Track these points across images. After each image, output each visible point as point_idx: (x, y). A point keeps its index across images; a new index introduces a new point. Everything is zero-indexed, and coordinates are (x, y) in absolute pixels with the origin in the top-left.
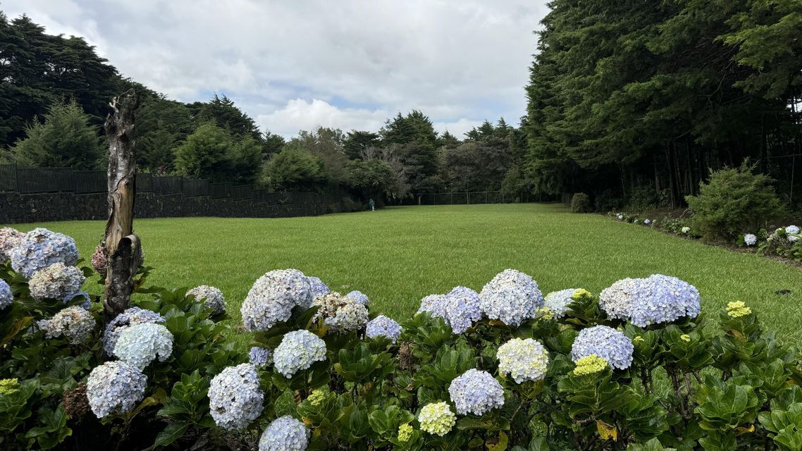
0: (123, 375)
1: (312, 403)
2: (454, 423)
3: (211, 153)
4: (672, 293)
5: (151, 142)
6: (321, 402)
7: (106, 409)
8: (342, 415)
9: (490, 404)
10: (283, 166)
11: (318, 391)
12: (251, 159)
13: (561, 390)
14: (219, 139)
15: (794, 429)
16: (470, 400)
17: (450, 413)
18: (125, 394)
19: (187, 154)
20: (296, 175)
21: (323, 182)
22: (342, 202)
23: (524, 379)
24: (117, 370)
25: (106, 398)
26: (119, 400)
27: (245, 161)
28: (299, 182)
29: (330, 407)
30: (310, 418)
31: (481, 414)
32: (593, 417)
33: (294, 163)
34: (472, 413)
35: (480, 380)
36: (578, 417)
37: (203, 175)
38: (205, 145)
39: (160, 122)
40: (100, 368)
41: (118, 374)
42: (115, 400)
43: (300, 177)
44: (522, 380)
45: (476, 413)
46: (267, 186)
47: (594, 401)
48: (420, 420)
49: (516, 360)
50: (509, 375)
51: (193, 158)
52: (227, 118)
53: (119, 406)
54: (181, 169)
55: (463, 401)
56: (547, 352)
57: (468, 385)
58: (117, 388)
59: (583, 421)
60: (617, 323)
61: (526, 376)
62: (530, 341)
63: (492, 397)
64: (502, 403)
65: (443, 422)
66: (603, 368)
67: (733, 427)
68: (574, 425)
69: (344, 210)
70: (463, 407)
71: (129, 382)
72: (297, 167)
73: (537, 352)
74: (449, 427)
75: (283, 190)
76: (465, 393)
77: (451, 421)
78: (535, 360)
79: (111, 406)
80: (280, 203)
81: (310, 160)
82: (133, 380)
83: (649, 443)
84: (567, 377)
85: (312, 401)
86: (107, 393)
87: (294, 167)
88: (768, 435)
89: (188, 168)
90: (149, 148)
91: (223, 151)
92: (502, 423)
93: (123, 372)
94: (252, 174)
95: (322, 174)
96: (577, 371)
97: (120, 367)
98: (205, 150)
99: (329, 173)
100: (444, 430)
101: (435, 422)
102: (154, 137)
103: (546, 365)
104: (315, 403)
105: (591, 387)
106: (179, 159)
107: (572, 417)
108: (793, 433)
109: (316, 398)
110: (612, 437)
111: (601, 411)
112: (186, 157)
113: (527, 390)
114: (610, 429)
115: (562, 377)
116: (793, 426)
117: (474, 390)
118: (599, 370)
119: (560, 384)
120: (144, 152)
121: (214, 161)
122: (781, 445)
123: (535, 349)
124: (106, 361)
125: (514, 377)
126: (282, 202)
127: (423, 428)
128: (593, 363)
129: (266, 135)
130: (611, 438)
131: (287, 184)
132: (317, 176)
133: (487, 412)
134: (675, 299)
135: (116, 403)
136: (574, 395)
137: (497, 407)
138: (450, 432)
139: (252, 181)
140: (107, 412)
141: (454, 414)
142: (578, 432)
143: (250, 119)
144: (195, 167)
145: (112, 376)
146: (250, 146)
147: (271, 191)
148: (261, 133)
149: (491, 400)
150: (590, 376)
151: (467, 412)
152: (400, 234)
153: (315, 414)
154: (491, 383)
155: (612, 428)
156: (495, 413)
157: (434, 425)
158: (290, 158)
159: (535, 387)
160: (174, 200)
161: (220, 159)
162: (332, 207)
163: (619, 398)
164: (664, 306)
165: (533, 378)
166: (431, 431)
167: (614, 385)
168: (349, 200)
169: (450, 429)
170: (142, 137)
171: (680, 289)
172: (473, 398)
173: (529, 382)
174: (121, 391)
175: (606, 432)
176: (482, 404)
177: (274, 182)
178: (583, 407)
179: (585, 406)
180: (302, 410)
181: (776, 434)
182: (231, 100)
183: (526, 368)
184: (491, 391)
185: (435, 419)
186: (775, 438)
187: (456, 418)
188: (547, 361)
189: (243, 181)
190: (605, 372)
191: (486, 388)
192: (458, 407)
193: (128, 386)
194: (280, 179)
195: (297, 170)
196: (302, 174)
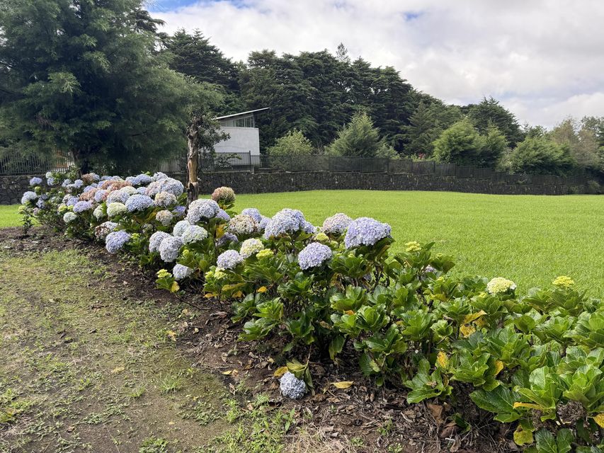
3: (460, 143)
10: (525, 152)
12: (494, 147)
14: (468, 132)
19: (442, 145)
20: (535, 160)
21: (567, 167)
27: (489, 149)
28: (540, 166)
33: (535, 149)
37: (452, 161)
38: (456, 138)
43: (540, 161)
46: (507, 169)
51: (446, 147)
52: (491, 115)
54: (437, 156)
72: (537, 153)
75: (522, 172)
80: (519, 184)
81: (555, 149)
87: (534, 153)
89: (442, 156)
91: (470, 142)
94: (495, 159)
95: (566, 159)
98: (456, 142)
99: (574, 158)
106: (437, 149)
112: (441, 147)
121: (462, 150)
126: (520, 182)
129: (524, 127)
131: (526, 167)
132: (560, 161)
139: (494, 165)
143: (511, 114)
144: (447, 155)
146: (494, 137)
147: (512, 173)
148: (519, 126)
158: (532, 145)
161: (467, 148)
162: (572, 188)
177: (515, 165)
182: (497, 100)
189: (485, 165)
194: (521, 163)
195: (538, 155)
196: (542, 159)
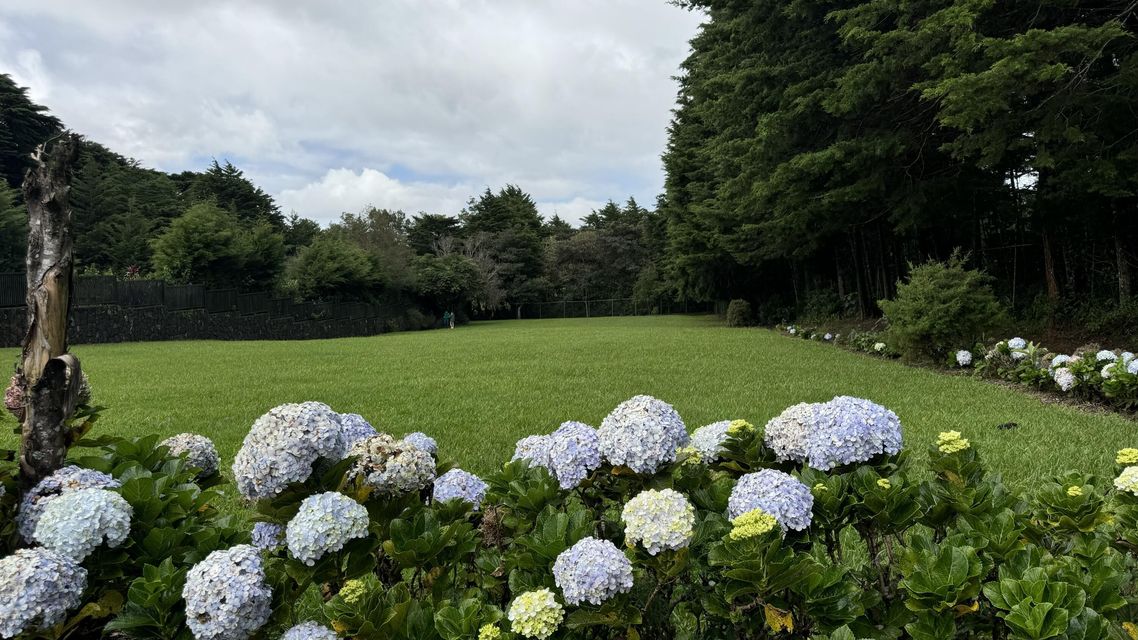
0: (46, 569)
1: (346, 600)
2: (562, 618)
3: (207, 246)
4: (864, 421)
5: (116, 230)
6: (360, 597)
7: (18, 623)
8: (393, 614)
9: (613, 588)
10: (317, 265)
11: (356, 581)
12: (268, 253)
13: (713, 563)
14: (220, 225)
15: (1032, 604)
16: (584, 583)
17: (555, 605)
18: (48, 599)
19: (171, 247)
20: (335, 277)
21: (378, 288)
22: (406, 316)
23: (661, 548)
24: (35, 561)
25: (17, 605)
26: (39, 609)
27: (258, 257)
28: (341, 287)
29: (374, 604)
30: (343, 621)
31: (599, 603)
32: (759, 600)
33: (333, 259)
34: (587, 602)
35: (599, 553)
36: (738, 601)
37: (194, 279)
38: (200, 233)
39: (132, 201)
40: (8, 559)
41: (37, 567)
42: (32, 609)
43: (342, 279)
44: (658, 550)
45: (592, 602)
46: (292, 293)
47: (759, 577)
48: (510, 618)
49: (649, 521)
50: (640, 543)
51: (181, 252)
52: (233, 195)
53: (39, 619)
54: (161, 269)
55: (573, 585)
56: (692, 508)
57: (581, 561)
58: (36, 590)
59: (745, 607)
60: (791, 466)
61: (663, 543)
62: (668, 492)
63: (616, 577)
64: (630, 585)
65: (545, 619)
66: (771, 528)
67: (951, 605)
68: (733, 614)
69: (409, 327)
70: (573, 593)
71: (55, 579)
72: (336, 265)
73: (678, 508)
74: (554, 625)
75: (316, 299)
76: (577, 572)
77: (557, 615)
78: (676, 519)
79: (25, 617)
80: (313, 319)
81: (357, 256)
82: (62, 575)
83: (837, 632)
84: (721, 543)
85: (346, 596)
86: (20, 598)
87: (331, 265)
88: (998, 614)
89: (173, 268)
90: (112, 239)
91: (227, 242)
92: (631, 614)
93: (45, 565)
94: (270, 276)
95: (376, 276)
96: (734, 533)
97: (42, 556)
98: (199, 242)
99: (386, 275)
100: (546, 630)
101: (534, 619)
102: (121, 223)
103: (691, 527)
104: (351, 599)
105: (754, 556)
106: (159, 255)
107: (729, 600)
108: (1030, 610)
109: (353, 591)
110: (786, 627)
111: (770, 591)
112: (169, 251)
113: (665, 563)
114: (783, 615)
115: (715, 544)
116: (1029, 599)
117: (589, 568)
118: (765, 531)
119: (712, 554)
120: (104, 246)
121: (212, 258)
122: (1015, 627)
123: (676, 504)
124: (18, 548)
125: (647, 546)
126: (316, 316)
127: (515, 629)
128: (756, 522)
129: (291, 219)
130: (784, 630)
131: (323, 290)
132: (368, 278)
133: (608, 599)
134: (868, 428)
135: (33, 614)
136: (731, 568)
137: (622, 592)
138: (555, 634)
139: (270, 287)
140: (20, 627)
141: (561, 606)
142: (739, 623)
143: (267, 196)
144: (184, 267)
145: (27, 572)
146: (265, 235)
147: (299, 300)
148: (283, 217)
149: (613, 581)
150: (752, 539)
151: (580, 601)
152: (490, 359)
153: (350, 615)
154: (614, 556)
155: (785, 615)
156: (620, 601)
157: (531, 623)
158: (326, 253)
159: (676, 559)
160: (150, 315)
161: (222, 255)
162: (391, 322)
163: (794, 571)
164: (853, 440)
165: (673, 545)
166: (527, 632)
167: (787, 552)
168: (416, 313)
169: (555, 629)
170: (101, 223)
171: (874, 416)
172: (588, 580)
173: (668, 551)
174: (43, 594)
175: (778, 621)
176: (602, 588)
177: (303, 287)
178: (744, 585)
179: (748, 584)
180: (331, 611)
181: (1007, 612)
182: (239, 168)
183: (664, 531)
184: (614, 568)
185: (533, 615)
186: (1007, 618)
187: (564, 612)
188: (692, 520)
189: (256, 287)
190: (773, 534)
191: (607, 564)
192: (566, 594)
193: (54, 585)
194: (311, 282)
195: (338, 269)
196: (345, 276)
